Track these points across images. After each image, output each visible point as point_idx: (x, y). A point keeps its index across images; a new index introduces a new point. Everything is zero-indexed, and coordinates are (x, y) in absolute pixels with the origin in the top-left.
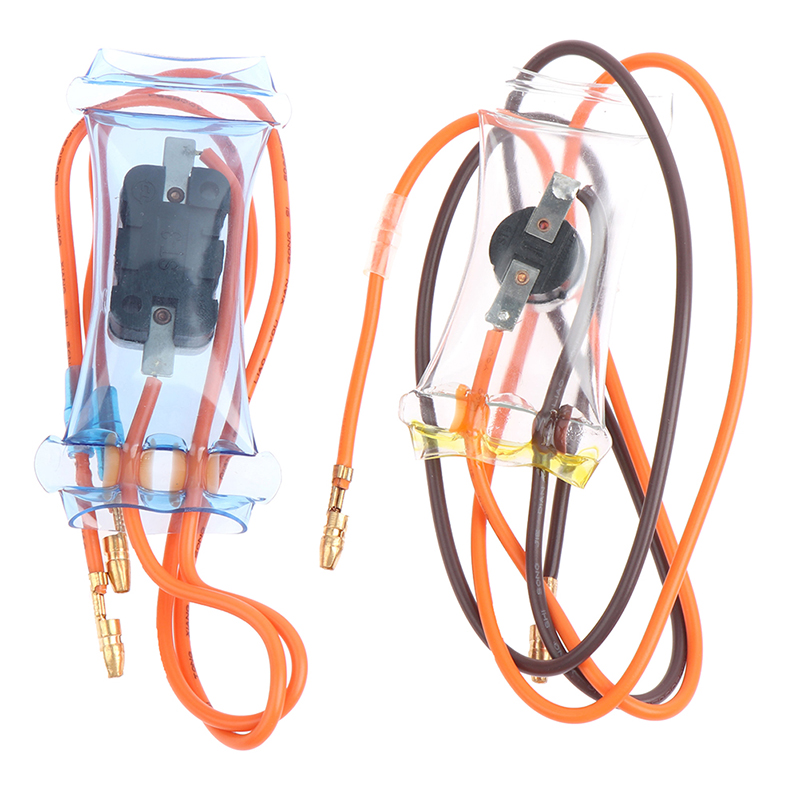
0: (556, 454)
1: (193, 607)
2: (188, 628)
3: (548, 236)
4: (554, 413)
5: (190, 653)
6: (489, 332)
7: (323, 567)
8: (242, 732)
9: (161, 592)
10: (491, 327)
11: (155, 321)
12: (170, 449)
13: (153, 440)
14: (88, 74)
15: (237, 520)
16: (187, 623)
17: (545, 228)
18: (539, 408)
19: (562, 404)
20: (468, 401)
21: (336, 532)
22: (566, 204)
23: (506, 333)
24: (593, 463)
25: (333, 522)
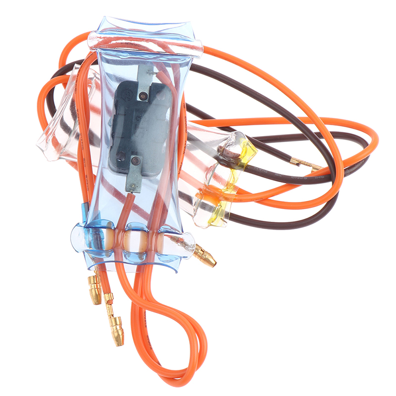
1: (147, 312)
2: (146, 324)
5: (148, 336)
8: (177, 378)
9: (132, 303)
11: (132, 164)
12: (139, 230)
13: (130, 225)
14: (98, 29)
15: (172, 268)
16: (145, 321)
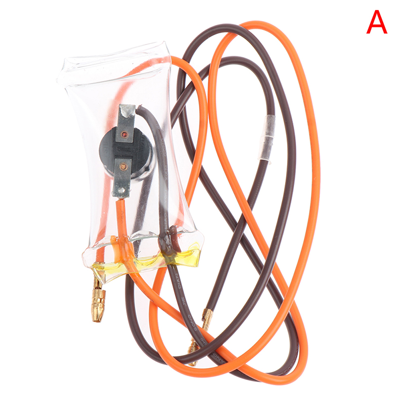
0: (176, 254)
3: (129, 139)
4: (167, 232)
6: (117, 202)
7: (95, 321)
10: (117, 199)
17: (125, 136)
18: (158, 233)
19: (170, 227)
20: (119, 244)
21: (99, 300)
22: (132, 119)
23: (126, 199)
24: (198, 252)
25: (97, 295)
